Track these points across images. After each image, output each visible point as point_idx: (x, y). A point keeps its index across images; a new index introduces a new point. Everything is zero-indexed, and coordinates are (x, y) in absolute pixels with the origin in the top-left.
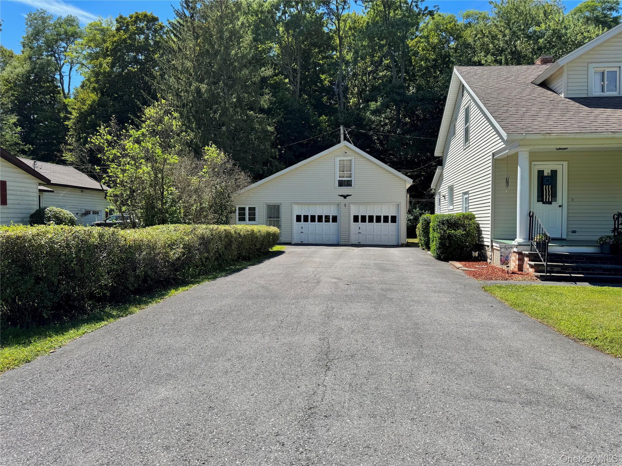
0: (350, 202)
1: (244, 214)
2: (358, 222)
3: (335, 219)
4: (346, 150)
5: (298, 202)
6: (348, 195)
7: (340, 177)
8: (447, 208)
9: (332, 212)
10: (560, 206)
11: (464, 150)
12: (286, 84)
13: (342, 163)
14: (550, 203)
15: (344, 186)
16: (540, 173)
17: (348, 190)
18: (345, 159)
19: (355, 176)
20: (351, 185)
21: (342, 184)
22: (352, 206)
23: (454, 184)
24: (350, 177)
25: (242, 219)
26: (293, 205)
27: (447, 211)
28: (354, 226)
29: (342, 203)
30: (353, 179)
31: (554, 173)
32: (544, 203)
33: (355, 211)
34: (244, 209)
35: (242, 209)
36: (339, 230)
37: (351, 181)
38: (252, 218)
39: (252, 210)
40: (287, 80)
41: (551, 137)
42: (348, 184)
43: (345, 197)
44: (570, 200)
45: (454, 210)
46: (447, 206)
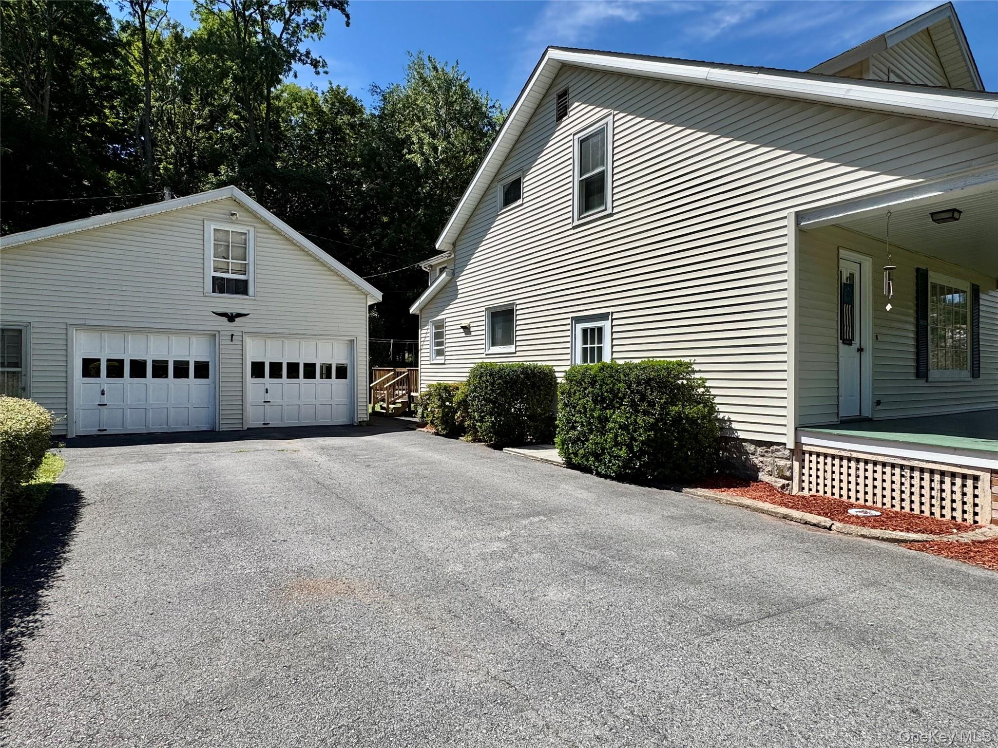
0: (244, 330)
2: (263, 377)
3: (202, 370)
4: (235, 209)
5: (88, 322)
6: (239, 315)
7: (216, 270)
8: (483, 351)
9: (194, 352)
11: (574, 228)
12: (14, 95)
13: (220, 235)
15: (228, 293)
17: (241, 302)
18: (230, 228)
19: (258, 271)
20: (245, 292)
21: (221, 286)
22: (249, 342)
23: (518, 302)
24: (244, 273)
26: (70, 329)
27: (484, 356)
28: (254, 387)
29: (223, 333)
30: (250, 277)
33: (255, 351)
36: (215, 396)
37: (246, 282)
40: (17, 90)
42: (240, 288)
43: (231, 318)
45: (518, 354)
46: (483, 346)
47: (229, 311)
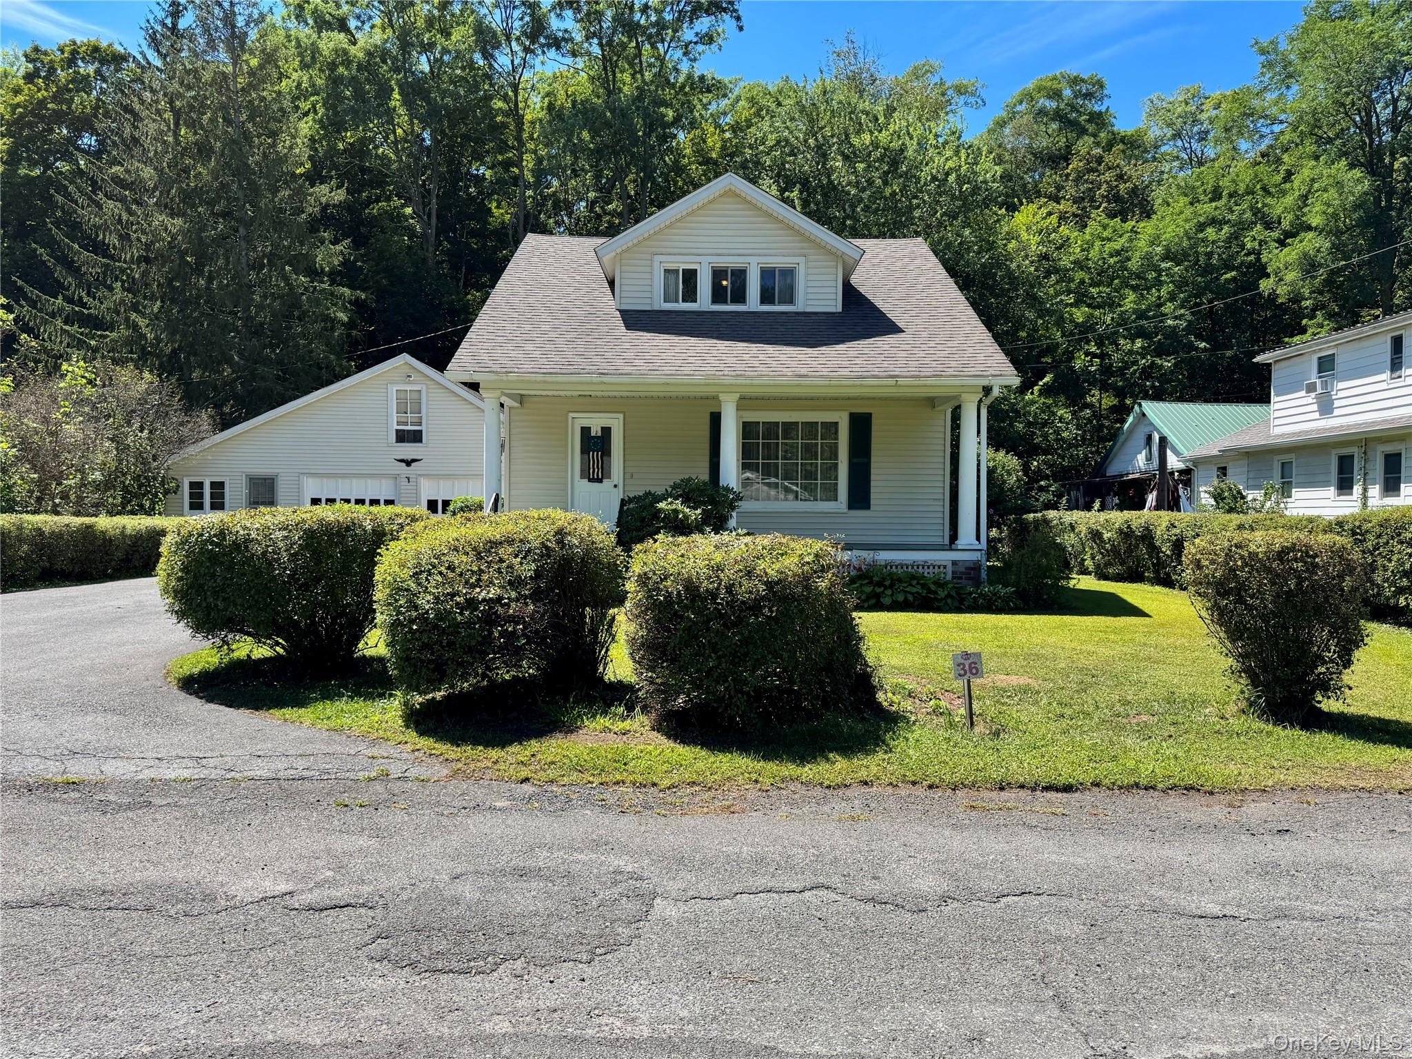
0: (419, 473)
1: (201, 496)
2: (437, 512)
4: (408, 371)
5: (312, 471)
6: (414, 461)
7: (398, 423)
9: (384, 492)
10: (615, 486)
12: (406, 218)
13: (402, 396)
14: (600, 481)
15: (408, 442)
16: (585, 431)
17: (416, 449)
18: (408, 388)
19: (429, 422)
20: (420, 441)
21: (402, 437)
22: (423, 482)
24: (420, 424)
25: (197, 506)
26: (301, 476)
29: (402, 476)
30: (423, 428)
31: (607, 431)
32: (590, 480)
33: (429, 490)
34: (200, 485)
35: (196, 486)
37: (420, 432)
38: (218, 505)
39: (218, 487)
40: (409, 210)
41: (510, 378)
42: (416, 437)
43: (408, 463)
44: (628, 476)
47: (405, 457)
